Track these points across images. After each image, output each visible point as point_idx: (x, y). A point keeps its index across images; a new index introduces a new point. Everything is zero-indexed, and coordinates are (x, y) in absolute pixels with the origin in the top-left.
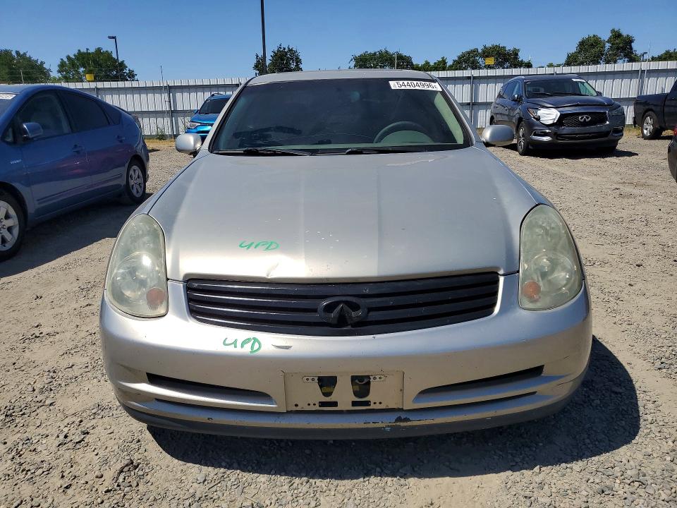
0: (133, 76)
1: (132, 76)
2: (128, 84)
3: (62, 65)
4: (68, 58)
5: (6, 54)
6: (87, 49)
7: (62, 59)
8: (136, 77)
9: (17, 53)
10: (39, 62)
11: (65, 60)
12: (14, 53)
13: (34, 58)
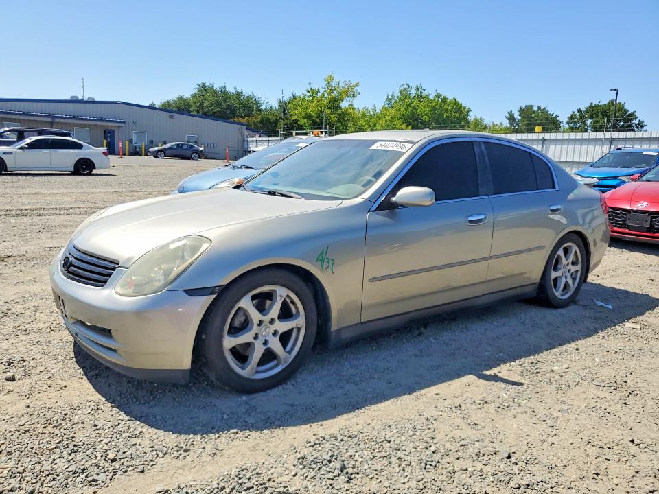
0: (642, 127)
1: (640, 126)
2: (638, 134)
3: (572, 117)
4: (579, 111)
5: (529, 109)
6: (600, 102)
7: (574, 112)
8: (645, 128)
9: (539, 108)
10: (554, 116)
11: (576, 112)
12: (536, 109)
13: (551, 112)
